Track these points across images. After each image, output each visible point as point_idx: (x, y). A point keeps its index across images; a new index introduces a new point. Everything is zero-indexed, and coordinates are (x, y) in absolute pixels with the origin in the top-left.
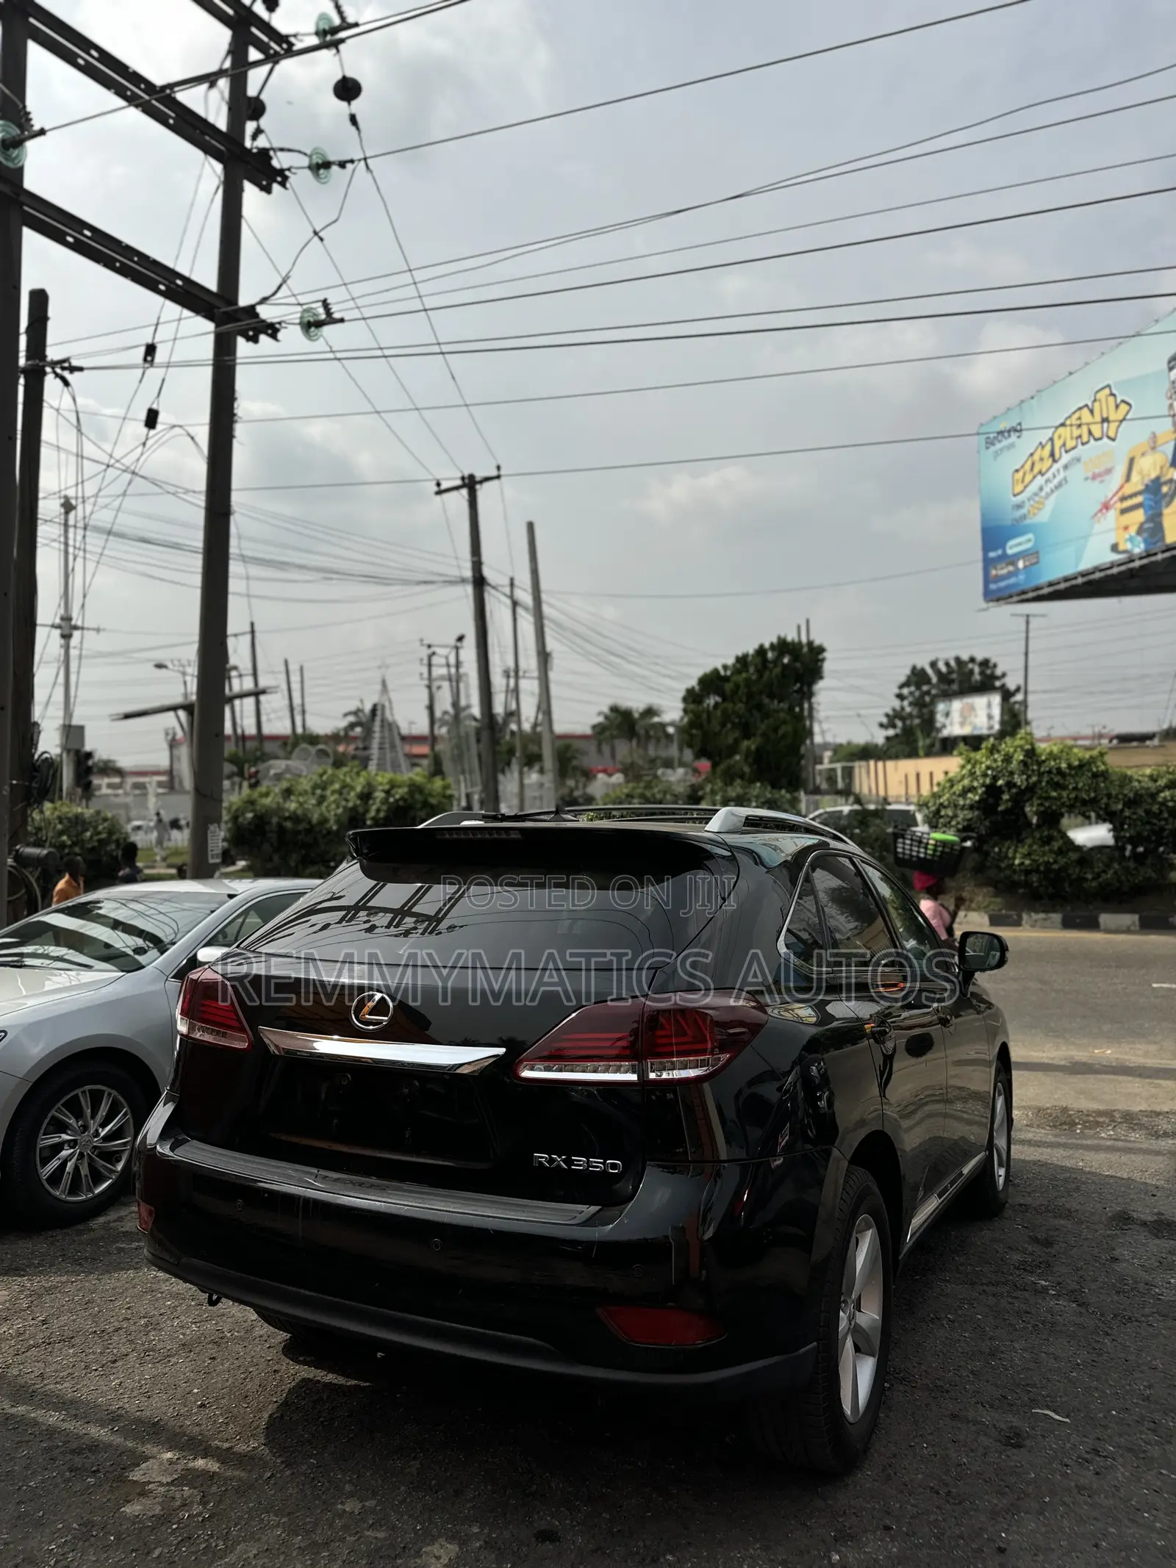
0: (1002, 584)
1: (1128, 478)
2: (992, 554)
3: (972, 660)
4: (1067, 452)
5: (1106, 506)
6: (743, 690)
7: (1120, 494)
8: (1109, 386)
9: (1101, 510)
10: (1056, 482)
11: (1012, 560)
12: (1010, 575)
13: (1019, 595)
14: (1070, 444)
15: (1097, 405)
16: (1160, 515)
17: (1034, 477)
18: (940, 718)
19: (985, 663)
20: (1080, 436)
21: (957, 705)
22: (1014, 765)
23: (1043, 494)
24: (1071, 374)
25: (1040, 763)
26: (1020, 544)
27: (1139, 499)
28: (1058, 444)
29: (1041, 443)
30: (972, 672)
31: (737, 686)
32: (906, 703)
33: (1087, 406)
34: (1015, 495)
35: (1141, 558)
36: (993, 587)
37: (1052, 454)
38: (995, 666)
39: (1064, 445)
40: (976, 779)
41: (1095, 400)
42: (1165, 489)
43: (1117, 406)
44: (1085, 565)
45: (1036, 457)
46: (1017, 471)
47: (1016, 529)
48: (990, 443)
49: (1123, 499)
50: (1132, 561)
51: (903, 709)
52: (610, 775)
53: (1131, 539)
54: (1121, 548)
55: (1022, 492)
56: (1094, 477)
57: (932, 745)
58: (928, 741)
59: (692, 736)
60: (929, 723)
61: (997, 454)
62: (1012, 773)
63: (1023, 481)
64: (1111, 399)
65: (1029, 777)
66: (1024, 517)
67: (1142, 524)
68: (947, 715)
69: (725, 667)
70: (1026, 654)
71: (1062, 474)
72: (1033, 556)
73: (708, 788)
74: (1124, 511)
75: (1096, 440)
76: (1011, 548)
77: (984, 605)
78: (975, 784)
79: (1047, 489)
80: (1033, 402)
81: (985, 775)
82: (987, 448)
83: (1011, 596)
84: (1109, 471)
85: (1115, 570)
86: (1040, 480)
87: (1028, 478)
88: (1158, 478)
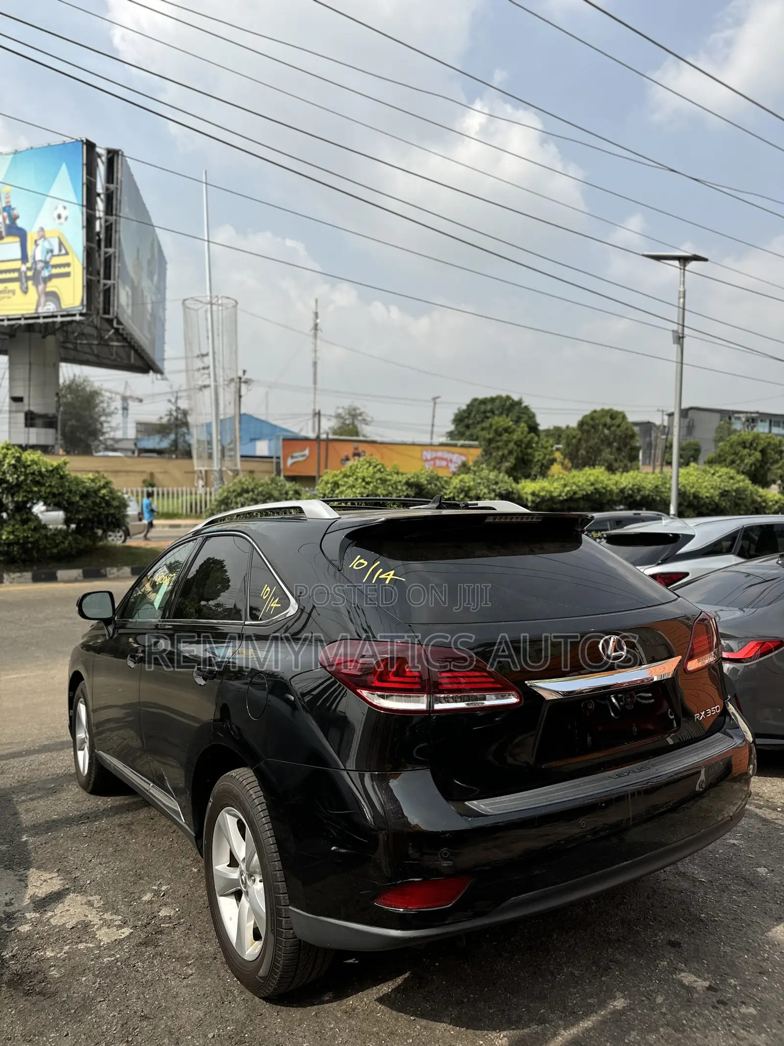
62: (5, 473)
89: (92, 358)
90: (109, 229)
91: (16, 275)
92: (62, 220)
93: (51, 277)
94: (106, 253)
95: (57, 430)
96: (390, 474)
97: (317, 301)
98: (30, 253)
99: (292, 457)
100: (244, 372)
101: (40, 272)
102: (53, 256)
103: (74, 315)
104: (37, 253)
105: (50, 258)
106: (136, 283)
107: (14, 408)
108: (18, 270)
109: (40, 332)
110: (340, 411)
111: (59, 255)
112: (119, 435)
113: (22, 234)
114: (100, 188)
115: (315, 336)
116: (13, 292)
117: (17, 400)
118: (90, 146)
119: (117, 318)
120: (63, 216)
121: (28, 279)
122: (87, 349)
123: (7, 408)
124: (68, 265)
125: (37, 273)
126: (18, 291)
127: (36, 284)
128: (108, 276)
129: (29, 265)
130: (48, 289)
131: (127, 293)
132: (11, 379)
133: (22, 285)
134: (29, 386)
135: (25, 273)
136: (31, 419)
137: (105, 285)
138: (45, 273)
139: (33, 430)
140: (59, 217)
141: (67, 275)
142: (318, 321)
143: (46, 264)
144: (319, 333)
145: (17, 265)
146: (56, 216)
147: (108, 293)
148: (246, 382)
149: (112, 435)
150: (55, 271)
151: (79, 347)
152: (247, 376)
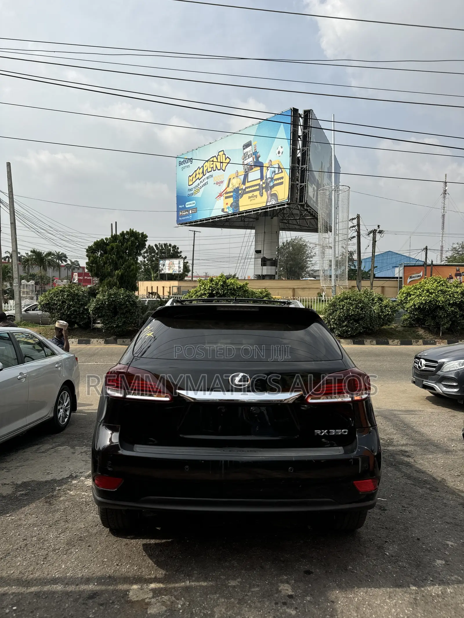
0: (184, 218)
1: (228, 186)
2: (180, 206)
3: (170, 245)
4: (208, 172)
5: (221, 195)
6: (115, 250)
7: (225, 191)
8: (223, 151)
9: (219, 196)
10: (204, 183)
11: (187, 210)
12: (186, 215)
13: (189, 223)
14: (209, 170)
15: (219, 157)
16: (238, 200)
17: (196, 180)
18: (161, 266)
19: (175, 247)
20: (213, 167)
21: (167, 262)
22: (219, 286)
23: (199, 187)
24: (210, 143)
25: (228, 286)
26: (190, 204)
27: (232, 194)
28: (205, 169)
29: (199, 167)
30: (170, 250)
31: (113, 248)
32: (146, 259)
33: (215, 156)
34: (189, 186)
35: (231, 215)
36: (180, 219)
37: (203, 172)
38: (178, 248)
39: (207, 169)
40: (206, 291)
41: (218, 155)
42: (240, 192)
43: (226, 159)
44: (213, 215)
45: (197, 172)
46: (190, 176)
47: (189, 198)
48: (180, 163)
49: (226, 193)
50: (229, 216)
51: (144, 261)
52: (28, 281)
53: (228, 208)
54: (225, 210)
55: (192, 184)
56: (217, 183)
57: (157, 276)
58: (155, 275)
59: (92, 267)
60: (156, 268)
61: (183, 169)
62: (218, 289)
63: (192, 181)
64: (224, 156)
65: (224, 291)
66: (192, 194)
67: (232, 204)
68: (164, 265)
69: (106, 239)
70: (194, 245)
71: (206, 181)
72: (195, 209)
73: (101, 289)
74: (226, 198)
75: (218, 170)
76: (187, 205)
77: (177, 225)
78: (206, 292)
79: (201, 185)
80: (197, 151)
81: (209, 289)
82: (179, 165)
83: (187, 223)
84: (222, 182)
85: (223, 218)
86: (198, 181)
87: (194, 180)
88: (238, 187)
89: (297, 227)
90: (304, 154)
91: (258, 187)
92: (281, 154)
93: (274, 186)
94: (302, 168)
95: (277, 267)
96: (451, 287)
97: (446, 175)
98: (264, 175)
99: (411, 277)
100: (379, 226)
101: (269, 184)
102: (275, 174)
103: (284, 205)
104: (268, 174)
105: (274, 176)
106: (320, 182)
107: (257, 256)
108: (259, 184)
109: (270, 216)
110: (455, 246)
111: (278, 174)
112: (316, 268)
113: (261, 166)
114: (300, 133)
115: (444, 197)
116: (256, 196)
117: (258, 252)
118: (295, 111)
119: (306, 203)
120: (281, 152)
121: (263, 188)
122: (295, 222)
123: (253, 257)
124: (282, 178)
125: (267, 184)
126: (259, 196)
127: (267, 191)
128: (302, 181)
129: (264, 181)
130: (272, 193)
131: (314, 189)
132: (256, 241)
133: (260, 192)
134: (264, 244)
135: (262, 185)
136: (264, 262)
137: (301, 186)
138: (271, 184)
139: (265, 267)
140: (279, 153)
141: (282, 183)
142: (447, 188)
143: (272, 179)
144: (447, 196)
145: (259, 182)
146: (277, 152)
147: (303, 190)
148: (380, 232)
149: (312, 268)
150: (275, 182)
151: (290, 222)
152: (381, 229)
